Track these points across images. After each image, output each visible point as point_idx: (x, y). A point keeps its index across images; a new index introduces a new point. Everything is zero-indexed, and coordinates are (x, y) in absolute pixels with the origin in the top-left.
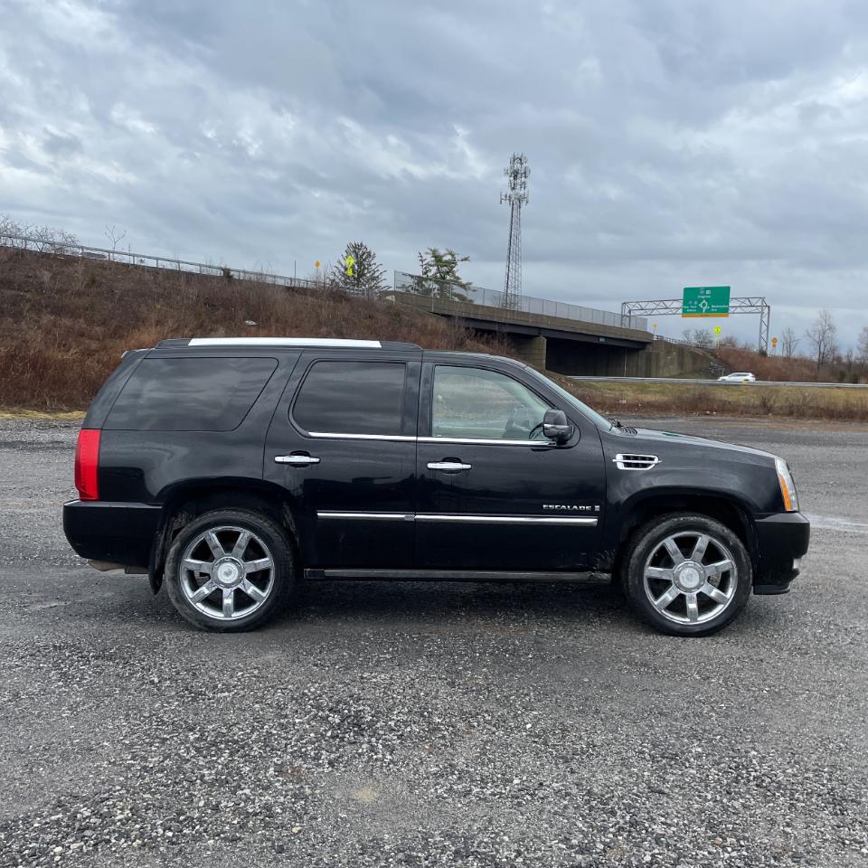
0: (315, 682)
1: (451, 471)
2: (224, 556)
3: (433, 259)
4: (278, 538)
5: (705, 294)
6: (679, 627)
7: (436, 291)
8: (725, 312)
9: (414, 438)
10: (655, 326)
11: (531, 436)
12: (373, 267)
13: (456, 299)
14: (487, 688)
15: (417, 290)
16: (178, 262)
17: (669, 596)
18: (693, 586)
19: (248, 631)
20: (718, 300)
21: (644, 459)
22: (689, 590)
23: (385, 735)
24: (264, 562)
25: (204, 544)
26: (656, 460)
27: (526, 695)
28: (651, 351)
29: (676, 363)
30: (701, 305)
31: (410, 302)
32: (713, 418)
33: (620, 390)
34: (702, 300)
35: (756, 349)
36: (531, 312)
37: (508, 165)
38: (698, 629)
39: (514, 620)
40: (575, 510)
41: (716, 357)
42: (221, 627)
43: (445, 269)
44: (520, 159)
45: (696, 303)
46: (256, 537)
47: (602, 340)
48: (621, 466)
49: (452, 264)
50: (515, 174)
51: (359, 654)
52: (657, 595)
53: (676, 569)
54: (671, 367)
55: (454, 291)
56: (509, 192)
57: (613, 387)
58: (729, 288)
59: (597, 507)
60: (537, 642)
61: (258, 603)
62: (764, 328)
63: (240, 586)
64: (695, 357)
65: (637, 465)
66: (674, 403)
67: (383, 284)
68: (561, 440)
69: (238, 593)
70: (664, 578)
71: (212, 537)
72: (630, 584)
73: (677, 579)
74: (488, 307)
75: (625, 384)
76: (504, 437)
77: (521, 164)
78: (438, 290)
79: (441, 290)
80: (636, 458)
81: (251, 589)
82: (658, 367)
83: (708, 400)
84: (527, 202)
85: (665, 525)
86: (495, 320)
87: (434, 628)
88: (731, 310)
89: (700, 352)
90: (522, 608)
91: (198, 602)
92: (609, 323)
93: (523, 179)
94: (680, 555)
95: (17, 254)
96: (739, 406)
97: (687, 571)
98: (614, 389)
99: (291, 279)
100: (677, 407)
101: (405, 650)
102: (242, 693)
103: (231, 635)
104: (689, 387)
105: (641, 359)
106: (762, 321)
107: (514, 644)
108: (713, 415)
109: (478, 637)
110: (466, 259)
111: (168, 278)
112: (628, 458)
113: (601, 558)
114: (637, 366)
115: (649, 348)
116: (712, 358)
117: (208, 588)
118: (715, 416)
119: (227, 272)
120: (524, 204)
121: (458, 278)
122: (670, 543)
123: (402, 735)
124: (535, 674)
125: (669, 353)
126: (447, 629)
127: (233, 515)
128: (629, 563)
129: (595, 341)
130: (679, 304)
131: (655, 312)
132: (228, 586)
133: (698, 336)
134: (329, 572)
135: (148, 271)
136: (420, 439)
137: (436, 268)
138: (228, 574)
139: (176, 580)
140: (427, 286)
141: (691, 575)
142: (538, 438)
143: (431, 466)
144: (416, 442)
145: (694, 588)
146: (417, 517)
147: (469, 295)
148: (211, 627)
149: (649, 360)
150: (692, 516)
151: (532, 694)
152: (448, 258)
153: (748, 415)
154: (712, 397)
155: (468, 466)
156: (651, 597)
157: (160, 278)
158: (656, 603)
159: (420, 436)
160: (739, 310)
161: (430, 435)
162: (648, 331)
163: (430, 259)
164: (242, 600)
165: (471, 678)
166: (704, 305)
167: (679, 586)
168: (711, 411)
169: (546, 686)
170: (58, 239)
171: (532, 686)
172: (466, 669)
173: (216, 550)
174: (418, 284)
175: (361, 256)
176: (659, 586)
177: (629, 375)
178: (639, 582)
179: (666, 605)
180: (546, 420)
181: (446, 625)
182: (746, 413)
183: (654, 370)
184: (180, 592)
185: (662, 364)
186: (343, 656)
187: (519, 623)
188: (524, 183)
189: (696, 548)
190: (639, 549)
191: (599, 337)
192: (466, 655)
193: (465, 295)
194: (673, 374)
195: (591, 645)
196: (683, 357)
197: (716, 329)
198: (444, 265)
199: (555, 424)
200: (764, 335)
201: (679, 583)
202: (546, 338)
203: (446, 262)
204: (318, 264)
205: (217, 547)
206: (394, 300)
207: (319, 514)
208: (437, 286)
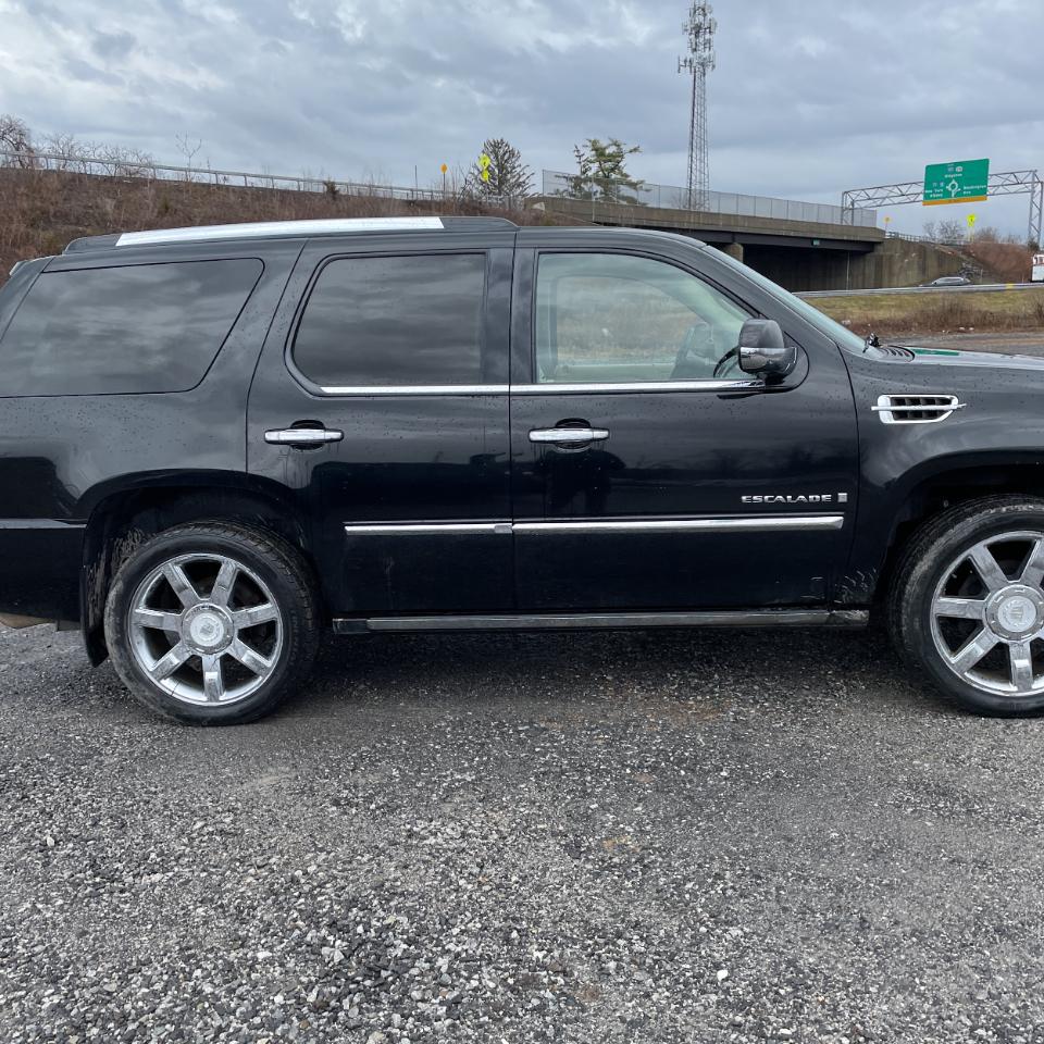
0: (322, 850)
1: (573, 444)
2: (198, 602)
3: (594, 152)
4: (283, 572)
5: (954, 172)
6: (999, 701)
7: (598, 195)
8: (981, 194)
9: (504, 388)
10: (887, 219)
11: (716, 372)
12: (518, 169)
13: (625, 203)
14: (640, 860)
15: (574, 196)
16: (272, 178)
17: (977, 648)
18: (1022, 630)
19: (248, 723)
20: (971, 178)
21: (930, 401)
22: (1017, 636)
23: (423, 1001)
24: (266, 611)
25: (164, 584)
26: (955, 403)
27: (718, 877)
28: (881, 253)
29: (916, 266)
30: (949, 188)
31: (563, 210)
32: (968, 335)
33: (841, 307)
34: (950, 180)
35: (1024, 242)
36: (722, 212)
37: (687, 19)
38: (1032, 704)
39: (696, 689)
40: (801, 502)
41: (969, 255)
42: (204, 718)
43: (609, 165)
44: (703, 10)
45: (942, 184)
46: (247, 570)
47: (816, 243)
48: (887, 418)
49: (617, 157)
50: (697, 30)
51: (419, 771)
52: (955, 644)
53: (992, 599)
54: (910, 273)
55: (621, 193)
56: (690, 55)
57: (833, 303)
58: (987, 160)
59: (843, 497)
60: (736, 739)
61: (261, 678)
62: (1035, 211)
63: (229, 650)
64: (941, 257)
65: (917, 415)
66: (915, 319)
67: (530, 192)
68: (772, 377)
69: (227, 660)
70: (969, 616)
71: (175, 572)
72: (904, 629)
73: (994, 617)
74: (666, 210)
75: (849, 298)
76: (675, 377)
77: (705, 15)
78: (601, 193)
79: (605, 192)
80: (915, 402)
81: (247, 655)
82: (891, 274)
83: (962, 312)
84: (714, 67)
85: (972, 523)
86: (676, 226)
87: (557, 710)
88: (990, 191)
89: (948, 251)
90: (709, 663)
91: (164, 677)
92: (826, 219)
93: (707, 36)
94: (1000, 573)
95: (74, 180)
96: (1005, 318)
97: (1013, 602)
98: (834, 307)
99: (412, 190)
100: (920, 324)
101: (501, 762)
102: (186, 873)
103: (221, 730)
104: (937, 297)
105: (869, 266)
106: (1032, 202)
107: (696, 745)
108: (970, 332)
109: (631, 730)
110: (635, 150)
111: (258, 199)
112: (900, 402)
113: (850, 585)
114: (864, 274)
115: (880, 250)
116: (964, 257)
117: (177, 656)
118: (973, 333)
119: (331, 188)
120: (709, 70)
121: (627, 176)
122: (980, 555)
123: (457, 1001)
124: (733, 818)
125: (906, 254)
126: (580, 710)
127: (205, 534)
128: (902, 592)
129: (806, 244)
130: (920, 189)
131: (887, 201)
132: (209, 651)
133: (944, 230)
134: (375, 622)
135: (234, 191)
136: (515, 389)
137: (597, 164)
138: (206, 631)
139: (123, 642)
140: (586, 189)
141: (1021, 609)
142: (730, 375)
143: (536, 436)
144: (509, 394)
145: (1025, 633)
146: (517, 526)
147: (641, 197)
148: (188, 718)
149: (879, 265)
150: (1025, 502)
151: (728, 875)
152: (611, 150)
153: (1019, 329)
154: (967, 308)
155: (604, 434)
156: (943, 650)
157: (249, 198)
158: (953, 660)
159: (518, 383)
160: (1001, 190)
161: (533, 381)
162: (878, 227)
163: (589, 154)
164: (234, 673)
165: (612, 834)
166: (953, 187)
167: (997, 630)
168: (967, 327)
169: (755, 851)
170: (132, 159)
171: (728, 852)
172: (604, 808)
173: (184, 593)
174: (575, 187)
175: (501, 156)
176: (959, 631)
177: (851, 288)
178: (922, 627)
179: (971, 664)
180: (744, 340)
181: (578, 702)
182: (1015, 326)
183: (886, 279)
184: (131, 664)
185: (896, 269)
186: (391, 777)
187: (703, 694)
188: (709, 41)
189: (1031, 561)
190: (923, 567)
191: (812, 239)
192: (608, 772)
193: (636, 197)
194: (911, 282)
195: (835, 743)
196: (925, 259)
197: (968, 219)
198: (608, 158)
199: (761, 345)
200: (1035, 222)
201: (997, 623)
202: (743, 245)
203: (610, 155)
204: (444, 169)
205: (186, 588)
206: (544, 209)
207: (348, 528)
208: (599, 189)
